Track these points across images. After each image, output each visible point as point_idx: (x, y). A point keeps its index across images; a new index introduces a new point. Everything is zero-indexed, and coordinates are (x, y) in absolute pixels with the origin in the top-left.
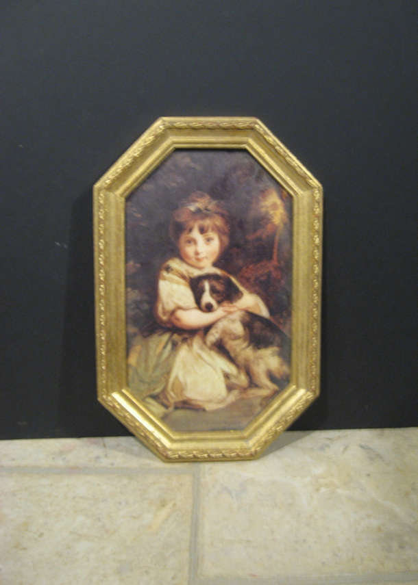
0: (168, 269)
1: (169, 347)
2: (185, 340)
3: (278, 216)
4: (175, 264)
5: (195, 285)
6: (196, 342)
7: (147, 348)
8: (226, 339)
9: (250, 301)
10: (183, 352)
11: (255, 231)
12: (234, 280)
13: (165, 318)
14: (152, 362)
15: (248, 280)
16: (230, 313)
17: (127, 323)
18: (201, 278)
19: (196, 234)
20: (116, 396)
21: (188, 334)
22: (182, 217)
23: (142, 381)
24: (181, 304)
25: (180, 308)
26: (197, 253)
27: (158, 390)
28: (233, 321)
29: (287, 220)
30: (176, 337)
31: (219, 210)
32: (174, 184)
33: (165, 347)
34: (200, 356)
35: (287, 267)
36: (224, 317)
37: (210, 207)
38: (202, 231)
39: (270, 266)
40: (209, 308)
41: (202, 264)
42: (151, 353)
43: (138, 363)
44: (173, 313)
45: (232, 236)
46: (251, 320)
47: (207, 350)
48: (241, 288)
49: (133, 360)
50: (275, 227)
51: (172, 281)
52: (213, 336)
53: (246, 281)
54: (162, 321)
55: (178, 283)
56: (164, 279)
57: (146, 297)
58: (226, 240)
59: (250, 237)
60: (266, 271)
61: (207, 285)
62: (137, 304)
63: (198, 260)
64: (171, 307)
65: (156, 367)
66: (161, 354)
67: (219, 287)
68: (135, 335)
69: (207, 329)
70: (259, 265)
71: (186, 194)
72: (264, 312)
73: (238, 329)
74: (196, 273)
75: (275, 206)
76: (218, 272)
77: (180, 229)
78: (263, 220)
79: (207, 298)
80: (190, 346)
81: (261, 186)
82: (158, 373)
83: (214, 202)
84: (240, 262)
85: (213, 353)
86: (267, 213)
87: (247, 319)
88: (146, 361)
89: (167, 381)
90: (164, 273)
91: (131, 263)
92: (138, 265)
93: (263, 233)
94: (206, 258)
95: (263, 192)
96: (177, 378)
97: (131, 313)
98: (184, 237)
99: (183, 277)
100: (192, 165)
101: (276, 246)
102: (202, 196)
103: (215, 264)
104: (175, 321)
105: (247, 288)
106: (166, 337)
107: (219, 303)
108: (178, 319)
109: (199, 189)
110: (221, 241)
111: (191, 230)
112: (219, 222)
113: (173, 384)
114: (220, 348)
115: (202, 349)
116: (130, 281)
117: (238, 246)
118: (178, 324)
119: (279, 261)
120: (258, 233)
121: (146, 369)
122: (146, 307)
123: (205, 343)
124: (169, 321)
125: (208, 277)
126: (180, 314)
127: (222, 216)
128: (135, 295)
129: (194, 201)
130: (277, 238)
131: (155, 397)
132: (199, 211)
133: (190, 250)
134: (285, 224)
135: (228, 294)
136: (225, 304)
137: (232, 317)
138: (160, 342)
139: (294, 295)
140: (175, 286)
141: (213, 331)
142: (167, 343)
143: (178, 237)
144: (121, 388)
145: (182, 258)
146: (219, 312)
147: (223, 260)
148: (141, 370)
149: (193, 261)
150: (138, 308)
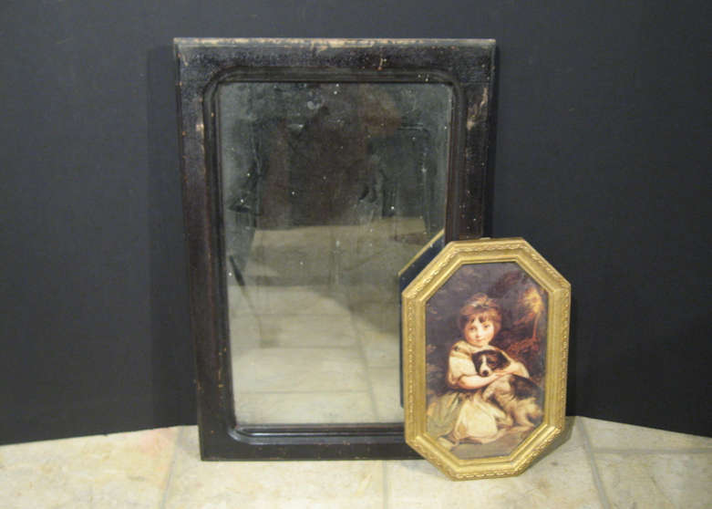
0: (456, 349)
1: (457, 401)
2: (468, 397)
3: (537, 306)
4: (461, 345)
5: (476, 359)
6: (476, 397)
7: (440, 404)
8: (498, 394)
9: (516, 367)
10: (467, 405)
11: (520, 319)
12: (504, 353)
13: (453, 383)
14: (444, 412)
15: (514, 352)
16: (501, 376)
17: (427, 387)
18: (480, 354)
19: (477, 323)
20: (418, 438)
21: (470, 392)
22: (467, 312)
23: (436, 426)
24: (466, 372)
25: (464, 375)
26: (477, 337)
27: (448, 432)
28: (503, 382)
29: (544, 310)
30: (461, 395)
31: (495, 305)
32: (461, 289)
33: (453, 403)
34: (479, 407)
35: (542, 342)
36: (496, 380)
37: (487, 303)
38: (481, 320)
39: (531, 342)
40: (486, 374)
41: (481, 344)
42: (444, 407)
43: (434, 415)
44: (459, 379)
45: (503, 322)
46: (516, 380)
47: (484, 403)
48: (509, 359)
49: (430, 412)
50: (535, 315)
51: (459, 357)
52: (488, 393)
53: (512, 354)
54: (451, 385)
55: (464, 358)
56: (453, 356)
57: (441, 370)
58: (498, 325)
59: (516, 323)
60: (527, 346)
61: (484, 358)
62: (434, 374)
63: (479, 341)
64: (458, 374)
65: (447, 415)
66: (450, 407)
67: (493, 359)
68: (432, 396)
69: (484, 388)
70: (523, 341)
71: (469, 296)
72: (525, 374)
73: (507, 387)
74: (477, 350)
75: (535, 300)
76: (493, 348)
77: (465, 320)
78: (525, 310)
79: (484, 367)
80: (472, 400)
81: (526, 286)
82: (448, 420)
83: (490, 300)
84: (509, 341)
85: (489, 405)
86: (529, 305)
87: (513, 380)
88: (439, 412)
89: (454, 426)
90: (454, 352)
91: (430, 346)
92: (434, 348)
93: (526, 320)
94: (484, 339)
95: (527, 291)
96: (461, 423)
97: (429, 381)
98: (468, 326)
99: (467, 354)
100: (474, 274)
101: (535, 327)
102: (483, 296)
103: (490, 344)
104: (462, 385)
105: (514, 358)
106: (454, 396)
107: (493, 370)
108: (463, 383)
109: (480, 291)
110: (495, 327)
111: (473, 321)
112: (494, 313)
113: (459, 427)
114: (493, 400)
115: (480, 402)
116: (430, 359)
117: (508, 330)
118: (463, 386)
119: (537, 338)
120: (523, 320)
121: (440, 418)
122: (440, 376)
123: (482, 397)
124: (457, 384)
125: (485, 352)
126: (464, 379)
127: (496, 309)
128: (432, 368)
129: (476, 300)
130: (536, 322)
131: (445, 437)
132: (479, 307)
133: (472, 335)
134: (542, 312)
135: (500, 363)
136: (498, 370)
137: (502, 379)
138: (449, 400)
139: (549, 361)
140: (461, 360)
141: (488, 389)
142: (455, 400)
143: (463, 327)
144: (422, 432)
145: (466, 340)
146: (493, 376)
147: (497, 340)
148: (435, 419)
149: (475, 342)
150: (434, 377)
